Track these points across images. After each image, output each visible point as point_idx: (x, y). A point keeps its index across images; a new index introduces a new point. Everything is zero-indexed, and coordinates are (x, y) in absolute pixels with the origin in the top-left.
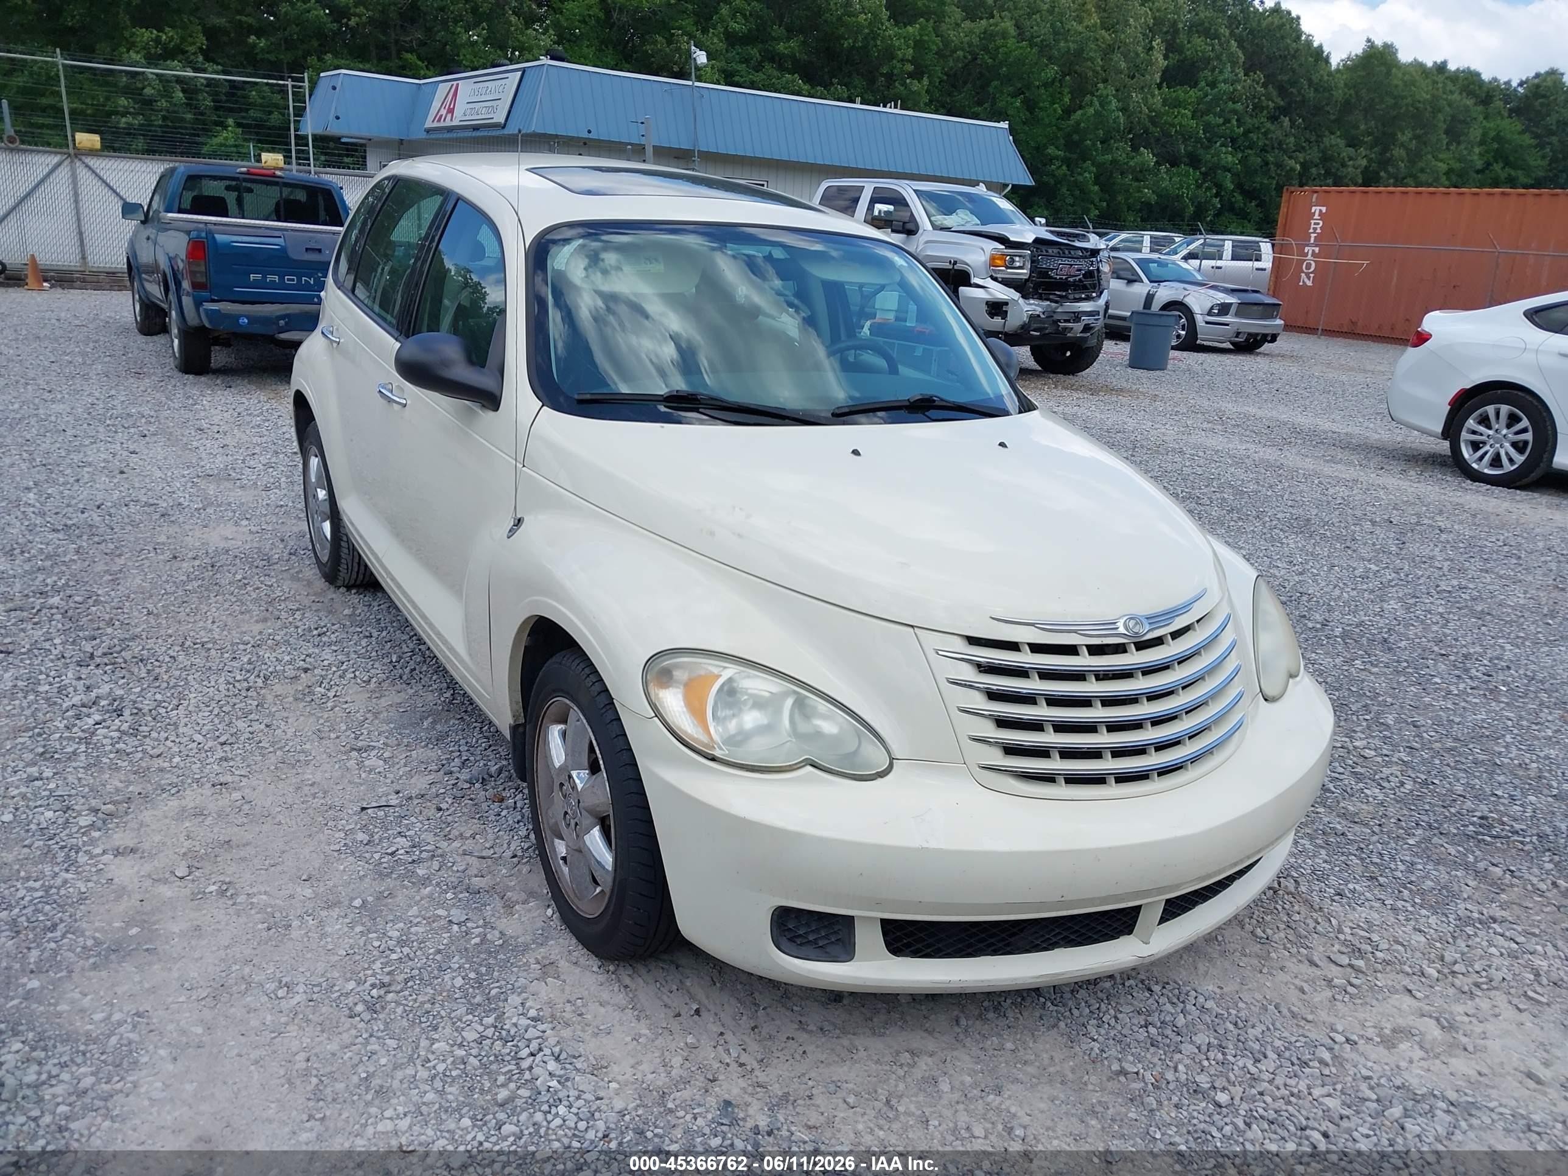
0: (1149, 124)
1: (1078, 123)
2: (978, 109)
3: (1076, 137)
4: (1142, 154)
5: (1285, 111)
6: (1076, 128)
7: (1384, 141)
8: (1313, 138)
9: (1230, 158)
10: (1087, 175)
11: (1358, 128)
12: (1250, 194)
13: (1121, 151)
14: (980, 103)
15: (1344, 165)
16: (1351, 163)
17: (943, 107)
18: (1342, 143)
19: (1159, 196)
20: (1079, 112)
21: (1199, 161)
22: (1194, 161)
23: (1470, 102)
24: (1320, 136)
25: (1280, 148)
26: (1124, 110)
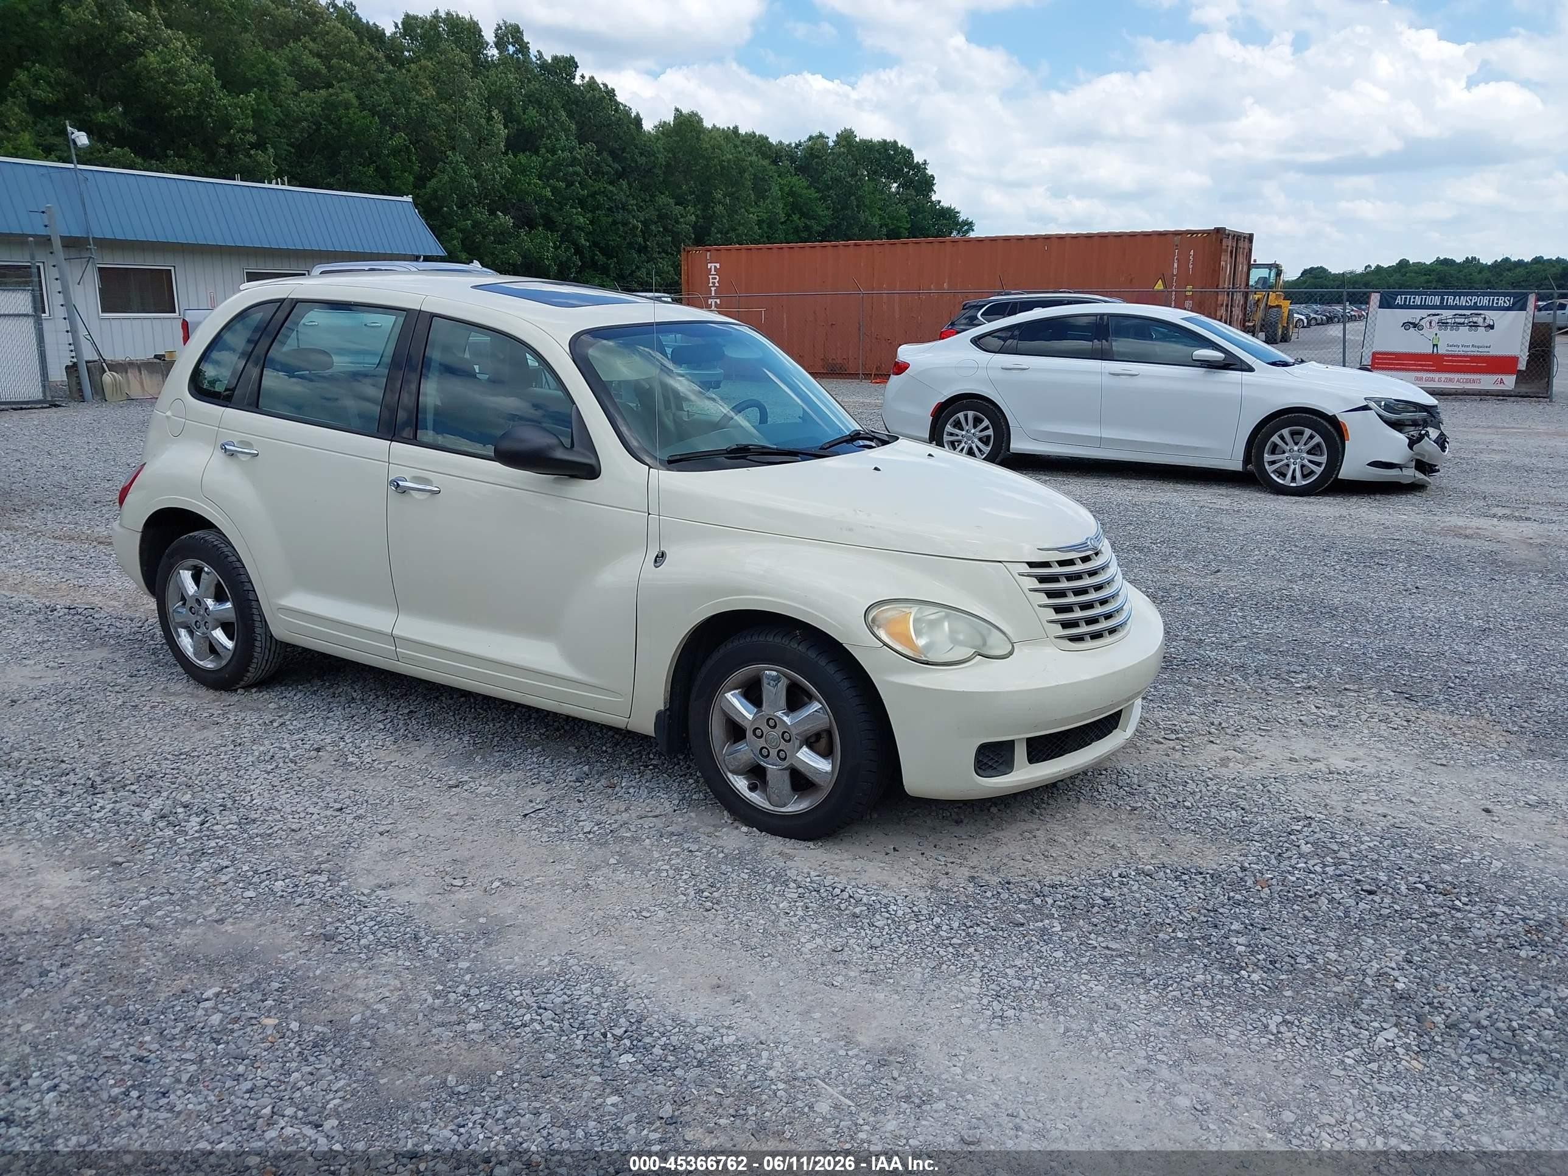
0: (504, 191)
1: (435, 191)
2: (331, 180)
3: (435, 204)
4: (498, 217)
5: (620, 175)
6: (434, 195)
7: (705, 200)
8: (648, 198)
9: (582, 220)
10: (455, 242)
11: (681, 188)
12: (608, 252)
13: (481, 214)
14: (332, 174)
15: (677, 222)
16: (682, 220)
17: (296, 179)
18: (672, 201)
19: (524, 257)
20: (434, 181)
21: (554, 222)
22: (549, 224)
23: (766, 163)
24: (652, 196)
25: (623, 208)
26: (477, 177)
